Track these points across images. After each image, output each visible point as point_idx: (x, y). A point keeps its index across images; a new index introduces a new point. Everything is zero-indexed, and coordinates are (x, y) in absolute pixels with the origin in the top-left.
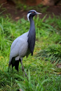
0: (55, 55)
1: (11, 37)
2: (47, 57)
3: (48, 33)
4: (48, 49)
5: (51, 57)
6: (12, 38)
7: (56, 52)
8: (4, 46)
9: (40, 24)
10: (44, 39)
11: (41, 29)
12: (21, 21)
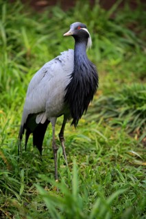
0: (139, 112)
1: (25, 56)
2: (117, 116)
3: (121, 50)
4: (121, 95)
5: (129, 117)
6: (28, 58)
7: (143, 105)
8: (5, 78)
9: (101, 23)
10: (110, 66)
11: (103, 38)
12: (51, 13)
